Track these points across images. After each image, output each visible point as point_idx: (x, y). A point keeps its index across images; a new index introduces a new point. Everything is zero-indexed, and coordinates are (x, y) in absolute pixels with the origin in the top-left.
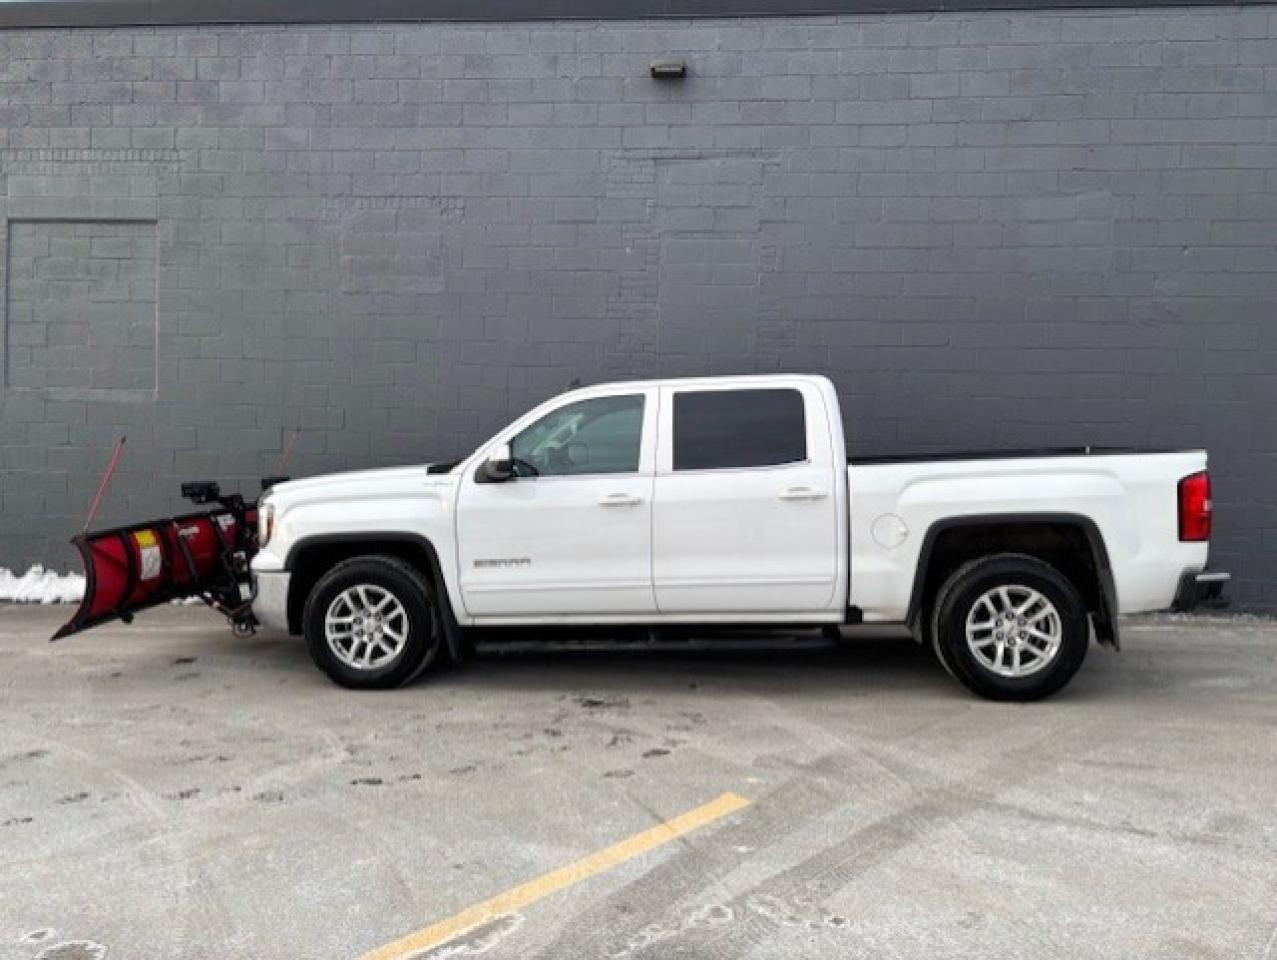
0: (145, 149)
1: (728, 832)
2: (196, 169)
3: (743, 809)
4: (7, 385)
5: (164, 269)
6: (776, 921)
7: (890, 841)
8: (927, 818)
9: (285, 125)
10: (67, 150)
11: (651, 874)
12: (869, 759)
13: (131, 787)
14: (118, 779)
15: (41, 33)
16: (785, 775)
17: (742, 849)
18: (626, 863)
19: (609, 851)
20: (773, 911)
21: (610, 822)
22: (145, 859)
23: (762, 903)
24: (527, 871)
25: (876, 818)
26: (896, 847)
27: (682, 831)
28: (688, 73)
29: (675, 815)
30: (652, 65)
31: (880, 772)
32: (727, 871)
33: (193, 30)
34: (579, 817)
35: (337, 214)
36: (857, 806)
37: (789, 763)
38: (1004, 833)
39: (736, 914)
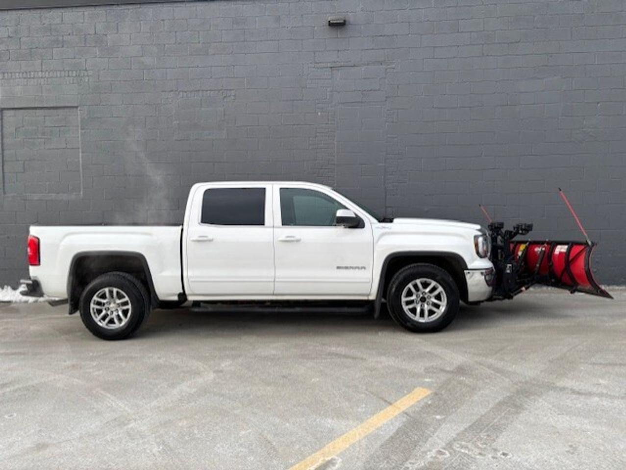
0: (70, 70)
1: (426, 408)
2: (98, 80)
3: (429, 395)
4: (5, 193)
5: (83, 131)
6: (473, 456)
7: (513, 410)
8: (526, 397)
9: (142, 56)
10: (30, 72)
11: (397, 433)
12: (481, 367)
13: (109, 398)
14: (101, 394)
15: (14, 12)
16: (443, 377)
17: (438, 417)
18: (381, 427)
19: (370, 421)
20: (469, 451)
21: (364, 405)
22: (131, 436)
23: (462, 447)
24: (331, 435)
25: (500, 398)
26: (517, 413)
27: (403, 409)
28: (347, 23)
29: (396, 401)
30: (329, 19)
31: (492, 374)
32: (436, 429)
33: (93, 8)
34: (347, 403)
35: (170, 100)
36: (487, 392)
37: (442, 370)
38: (569, 403)
39: (450, 453)
